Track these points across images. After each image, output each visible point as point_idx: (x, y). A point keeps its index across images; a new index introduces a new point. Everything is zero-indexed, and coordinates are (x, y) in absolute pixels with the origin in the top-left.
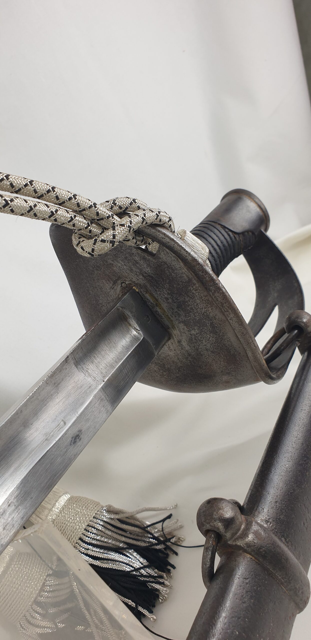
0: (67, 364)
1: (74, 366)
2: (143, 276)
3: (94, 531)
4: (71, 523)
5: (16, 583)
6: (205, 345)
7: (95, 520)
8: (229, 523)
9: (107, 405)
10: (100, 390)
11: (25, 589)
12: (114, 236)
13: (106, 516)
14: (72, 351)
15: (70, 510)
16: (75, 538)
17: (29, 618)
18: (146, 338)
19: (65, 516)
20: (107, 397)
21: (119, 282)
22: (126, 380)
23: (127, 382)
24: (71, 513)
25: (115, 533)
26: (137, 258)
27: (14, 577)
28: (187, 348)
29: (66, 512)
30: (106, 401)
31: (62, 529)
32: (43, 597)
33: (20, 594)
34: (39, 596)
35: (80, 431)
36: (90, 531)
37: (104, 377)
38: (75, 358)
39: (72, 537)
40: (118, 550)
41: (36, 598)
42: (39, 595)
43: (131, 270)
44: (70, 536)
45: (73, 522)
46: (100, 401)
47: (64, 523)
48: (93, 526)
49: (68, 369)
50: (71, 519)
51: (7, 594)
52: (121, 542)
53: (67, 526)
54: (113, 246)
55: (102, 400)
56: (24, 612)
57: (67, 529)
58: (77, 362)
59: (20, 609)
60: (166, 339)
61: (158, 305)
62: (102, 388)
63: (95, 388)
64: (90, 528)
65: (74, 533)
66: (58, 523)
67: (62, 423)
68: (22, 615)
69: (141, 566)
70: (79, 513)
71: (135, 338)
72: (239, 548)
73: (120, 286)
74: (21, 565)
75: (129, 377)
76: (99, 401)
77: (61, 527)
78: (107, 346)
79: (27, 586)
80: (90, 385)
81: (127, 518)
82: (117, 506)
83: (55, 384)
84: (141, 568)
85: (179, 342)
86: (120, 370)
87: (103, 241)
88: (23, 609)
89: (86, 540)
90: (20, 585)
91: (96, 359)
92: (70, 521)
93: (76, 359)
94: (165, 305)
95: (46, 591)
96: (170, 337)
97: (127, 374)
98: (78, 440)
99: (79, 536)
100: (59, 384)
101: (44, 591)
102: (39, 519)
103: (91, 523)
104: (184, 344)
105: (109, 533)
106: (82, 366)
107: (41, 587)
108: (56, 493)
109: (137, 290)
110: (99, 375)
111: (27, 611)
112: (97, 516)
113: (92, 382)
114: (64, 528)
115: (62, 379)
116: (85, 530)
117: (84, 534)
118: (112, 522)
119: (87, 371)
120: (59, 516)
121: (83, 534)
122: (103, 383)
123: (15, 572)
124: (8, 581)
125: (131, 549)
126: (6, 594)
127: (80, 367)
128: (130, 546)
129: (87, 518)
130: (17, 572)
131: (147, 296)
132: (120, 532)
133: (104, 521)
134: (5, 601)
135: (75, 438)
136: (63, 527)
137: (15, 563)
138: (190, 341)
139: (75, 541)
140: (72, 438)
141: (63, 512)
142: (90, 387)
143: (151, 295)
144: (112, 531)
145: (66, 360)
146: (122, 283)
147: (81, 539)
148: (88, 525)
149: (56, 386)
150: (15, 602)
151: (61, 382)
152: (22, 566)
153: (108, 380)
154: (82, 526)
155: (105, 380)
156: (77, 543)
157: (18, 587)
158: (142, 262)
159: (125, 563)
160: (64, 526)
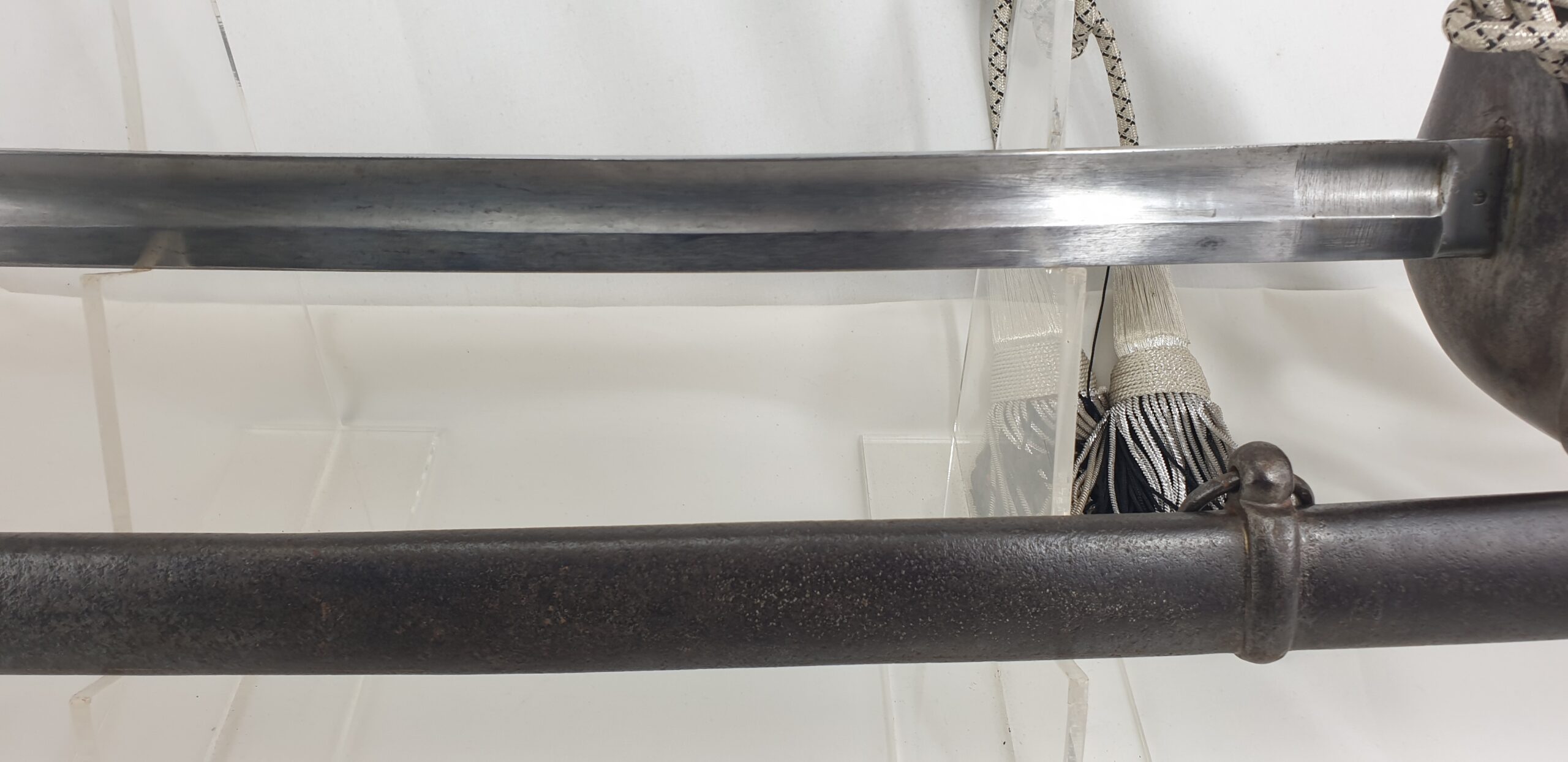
0: (1287, 153)
1: (1294, 164)
2: (1535, 131)
3: (1165, 409)
4: (1150, 371)
5: (1030, 363)
6: (1525, 310)
7: (1179, 398)
8: (1262, 484)
9: (1289, 247)
10: (1297, 222)
11: (1032, 378)
12: (1501, 37)
13: (1197, 411)
14: (1309, 145)
15: (1165, 358)
16: (1136, 392)
17: (1008, 411)
18: (1444, 220)
19: (1152, 357)
20: (1298, 238)
21: (1500, 113)
22: (1349, 244)
23: (1347, 248)
24: (1162, 361)
25: (1186, 437)
26: (1549, 97)
27: (1034, 355)
28: (1499, 292)
29: (1158, 355)
30: (1292, 241)
31: (1134, 368)
32: (1040, 407)
33: (1022, 377)
34: (1038, 401)
35: (1223, 241)
36: (1160, 401)
37: (1320, 213)
38: (1307, 156)
39: (1135, 386)
40: (1168, 457)
41: (1032, 399)
42: (1039, 399)
43: (1528, 109)
44: (1134, 382)
45: (1154, 372)
46: (1283, 235)
47: (1143, 363)
48: (1169, 401)
49: (1283, 162)
50: (1155, 367)
51: (1012, 364)
52: (1182, 454)
53: (1142, 371)
54: (1489, 48)
55: (1288, 235)
56: (1009, 398)
57: (1138, 373)
58: (1304, 163)
59: (1009, 390)
60: (1480, 251)
61: (1517, 192)
62: (1303, 222)
63: (1293, 214)
64: (1164, 399)
65: (1140, 385)
66: (1137, 357)
67: (1212, 212)
68: (1005, 398)
69: (1174, 503)
70: (1171, 371)
71: (1425, 206)
72: (1245, 517)
73: (1496, 120)
74: (1053, 352)
75: (1357, 245)
76: (1283, 232)
77: (1136, 364)
78: (1369, 181)
79: (1036, 378)
80: (1289, 204)
81: (1222, 442)
82: (1228, 419)
83: (1248, 163)
84: (1170, 503)
85: (1497, 273)
86: (1353, 225)
87: (1480, 32)
88: (1012, 394)
89: (1144, 406)
90: (1031, 369)
91: (1334, 183)
92: (1151, 369)
93: (1306, 159)
94: (1524, 201)
95: (1050, 406)
96: (1490, 255)
97: (1357, 239)
98: (1210, 246)
99: (1142, 393)
100: (1254, 168)
101: (1047, 402)
102: (1123, 332)
103: (1171, 396)
104: (1501, 282)
105: (1179, 428)
106: (1306, 174)
107: (1049, 394)
108: (1172, 326)
109: (1510, 146)
110: (1316, 204)
111: (1013, 401)
112: (1186, 397)
113: (1297, 205)
114: (1137, 368)
115: (1263, 167)
116: (1156, 394)
117: (1151, 397)
118: (1196, 423)
119: (1306, 186)
120: (1146, 351)
121: (1149, 395)
122: (1310, 218)
123: (1039, 352)
124: (1025, 352)
125: (1184, 474)
126: (1011, 361)
127: (1303, 173)
128: (1187, 471)
129: (1173, 386)
130: (1041, 354)
131: (1515, 167)
132: (1194, 447)
133: (1188, 413)
134: (1004, 368)
135: (1210, 242)
136: (1136, 366)
137: (1048, 344)
138: (1511, 285)
139: (1132, 395)
140: (1206, 238)
141: (1156, 352)
142: (1289, 206)
143: (1521, 170)
144: (1184, 431)
145: (1292, 149)
146: (1501, 118)
147: (1141, 398)
148: (1165, 394)
149: (1247, 167)
150: (1011, 378)
151: (1258, 168)
152: (1053, 355)
153: (1321, 220)
154: (1158, 387)
155: (1317, 217)
156: (1132, 398)
157: (1028, 369)
158: (1550, 109)
159: (1159, 480)
160: (1139, 367)
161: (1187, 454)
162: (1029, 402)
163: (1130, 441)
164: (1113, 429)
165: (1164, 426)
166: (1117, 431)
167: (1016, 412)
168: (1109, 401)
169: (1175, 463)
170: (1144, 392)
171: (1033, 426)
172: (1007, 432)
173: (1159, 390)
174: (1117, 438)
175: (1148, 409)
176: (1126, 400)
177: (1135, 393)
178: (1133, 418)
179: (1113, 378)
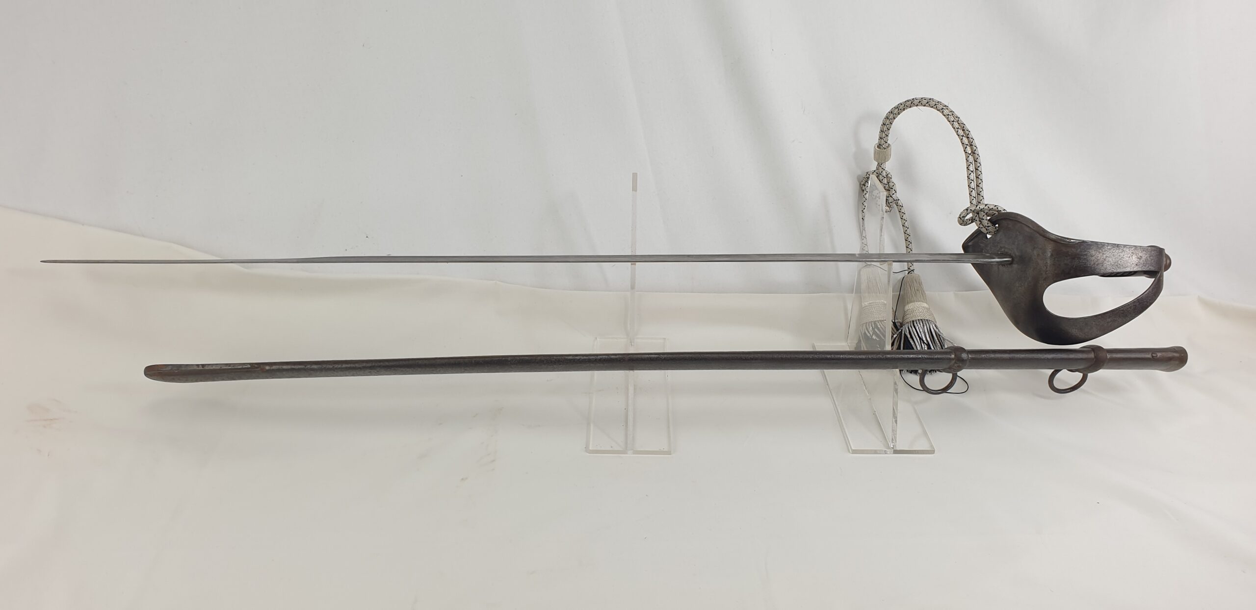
3: (921, 325)
7: (926, 321)
11: (876, 315)
13: (933, 326)
19: (917, 310)
24: (920, 310)
31: (911, 313)
36: (920, 323)
40: (921, 340)
44: (911, 317)
47: (914, 311)
48: (923, 322)
52: (926, 339)
53: (914, 313)
65: (913, 317)
66: (912, 309)
70: (923, 313)
77: (911, 311)
89: (914, 325)
92: (917, 313)
103: (923, 320)
105: (925, 331)
112: (929, 320)
116: (918, 321)
118: (933, 331)
120: (915, 308)
121: (916, 321)
128: (928, 345)
129: (924, 318)
133: (930, 328)
141: (918, 308)
144: (928, 332)
147: (913, 323)
148: (921, 320)
161: (928, 339)
162: (875, 322)
163: (909, 336)
164: (903, 332)
165: (921, 330)
166: (905, 334)
167: (870, 326)
168: (902, 325)
169: (923, 341)
170: (914, 319)
171: (876, 330)
172: (867, 332)
173: (919, 318)
174: (904, 337)
175: (916, 325)
176: (908, 322)
177: (911, 320)
178: (910, 328)
179: (903, 318)
